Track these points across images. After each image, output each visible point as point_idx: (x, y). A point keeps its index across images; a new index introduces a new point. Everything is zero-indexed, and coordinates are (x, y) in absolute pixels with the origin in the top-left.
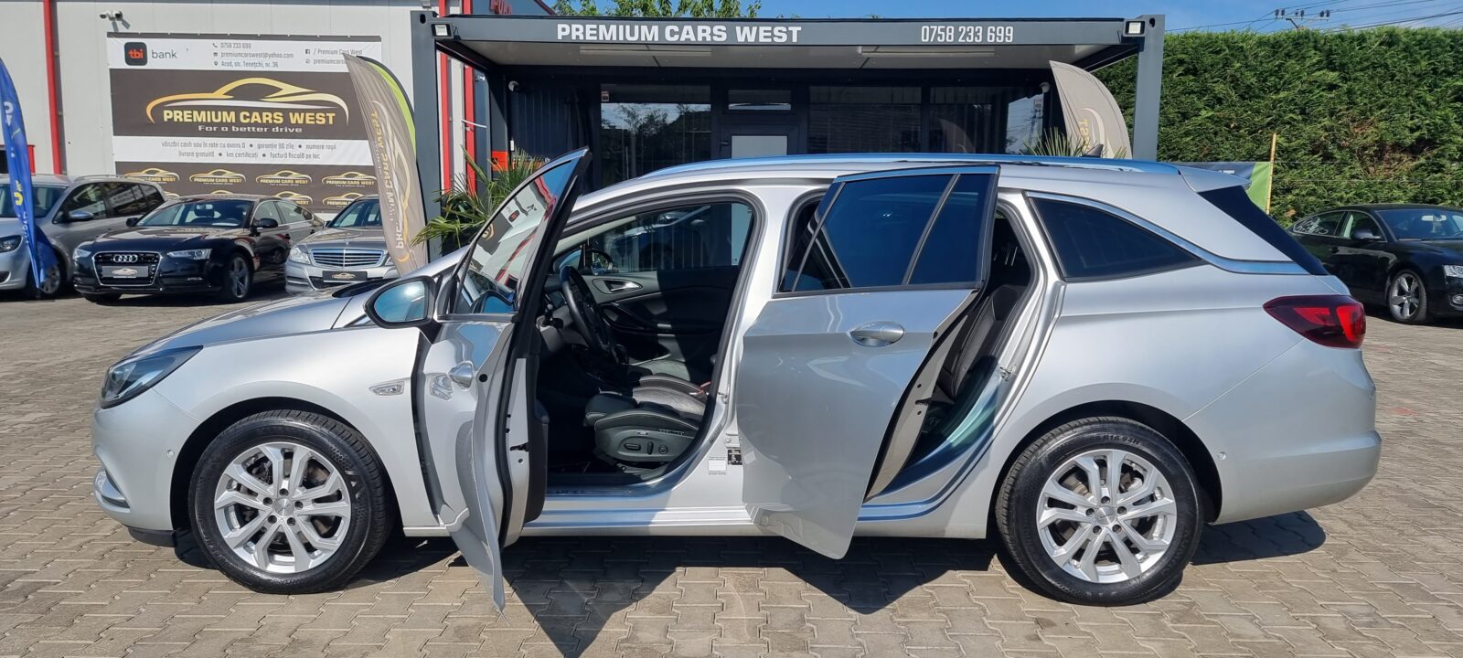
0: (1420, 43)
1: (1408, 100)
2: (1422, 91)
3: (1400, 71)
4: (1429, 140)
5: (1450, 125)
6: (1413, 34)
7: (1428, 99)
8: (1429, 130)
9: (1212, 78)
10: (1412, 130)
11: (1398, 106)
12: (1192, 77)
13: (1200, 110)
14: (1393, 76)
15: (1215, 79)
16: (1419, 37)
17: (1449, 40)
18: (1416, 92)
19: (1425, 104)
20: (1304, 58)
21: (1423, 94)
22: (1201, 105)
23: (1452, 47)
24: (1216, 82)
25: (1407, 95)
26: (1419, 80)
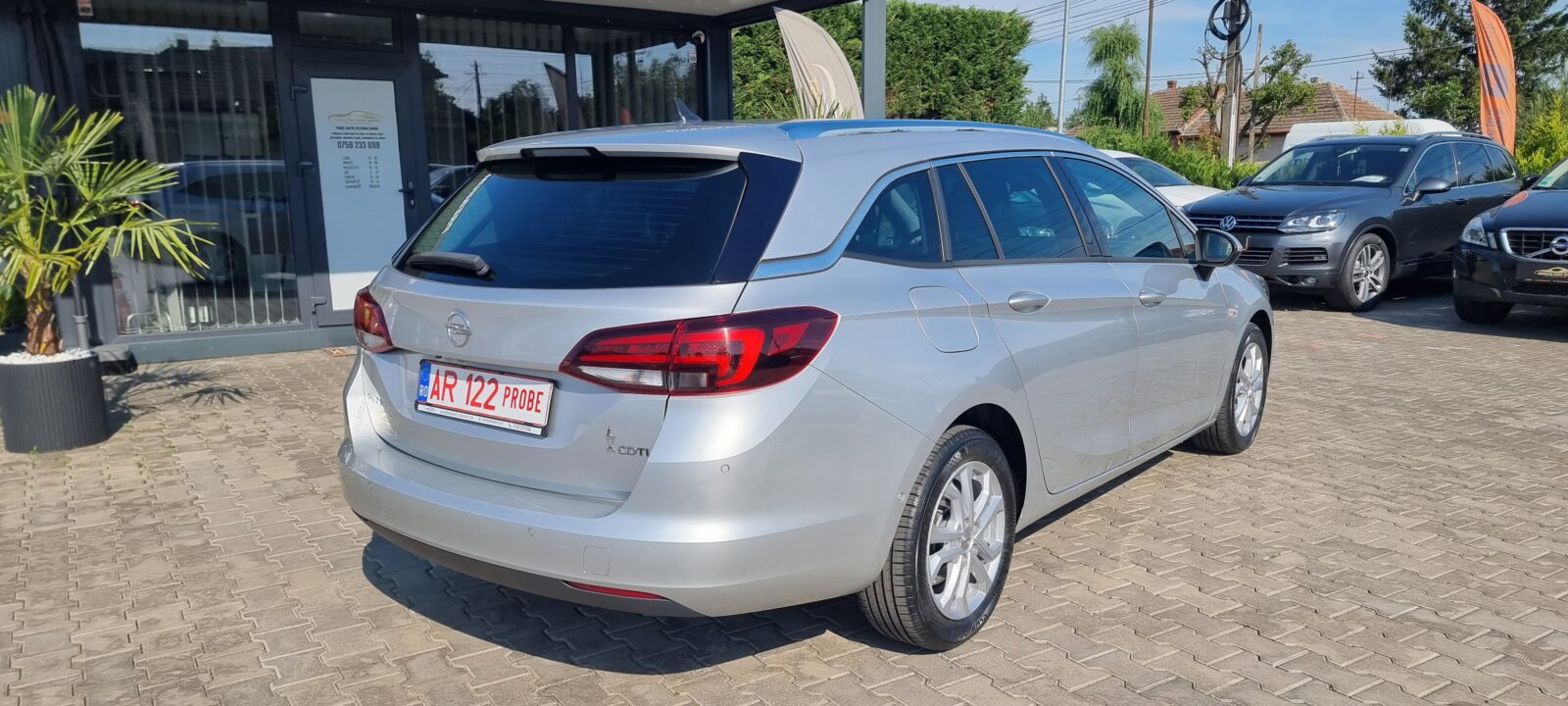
0: (925, 18)
1: (919, 73)
2: (928, 64)
3: (912, 44)
4: (935, 111)
5: (950, 97)
6: (920, 9)
7: (934, 72)
8: (935, 102)
9: (766, 41)
10: (924, 101)
11: (912, 77)
12: (748, 38)
13: (756, 72)
14: (907, 48)
15: (769, 42)
16: (925, 12)
17: (945, 17)
18: (925, 65)
19: (932, 77)
20: (839, 25)
21: (930, 68)
22: (758, 69)
23: (948, 24)
24: (769, 45)
25: (918, 68)
26: (926, 54)
